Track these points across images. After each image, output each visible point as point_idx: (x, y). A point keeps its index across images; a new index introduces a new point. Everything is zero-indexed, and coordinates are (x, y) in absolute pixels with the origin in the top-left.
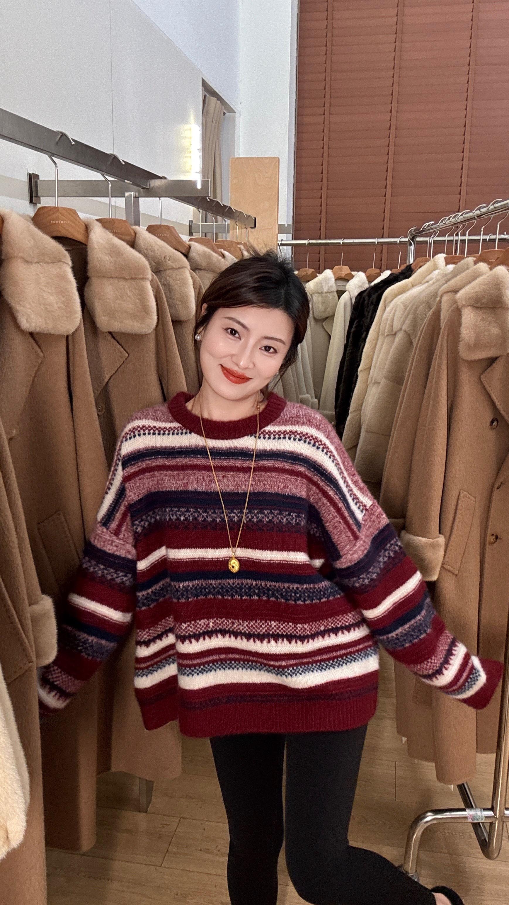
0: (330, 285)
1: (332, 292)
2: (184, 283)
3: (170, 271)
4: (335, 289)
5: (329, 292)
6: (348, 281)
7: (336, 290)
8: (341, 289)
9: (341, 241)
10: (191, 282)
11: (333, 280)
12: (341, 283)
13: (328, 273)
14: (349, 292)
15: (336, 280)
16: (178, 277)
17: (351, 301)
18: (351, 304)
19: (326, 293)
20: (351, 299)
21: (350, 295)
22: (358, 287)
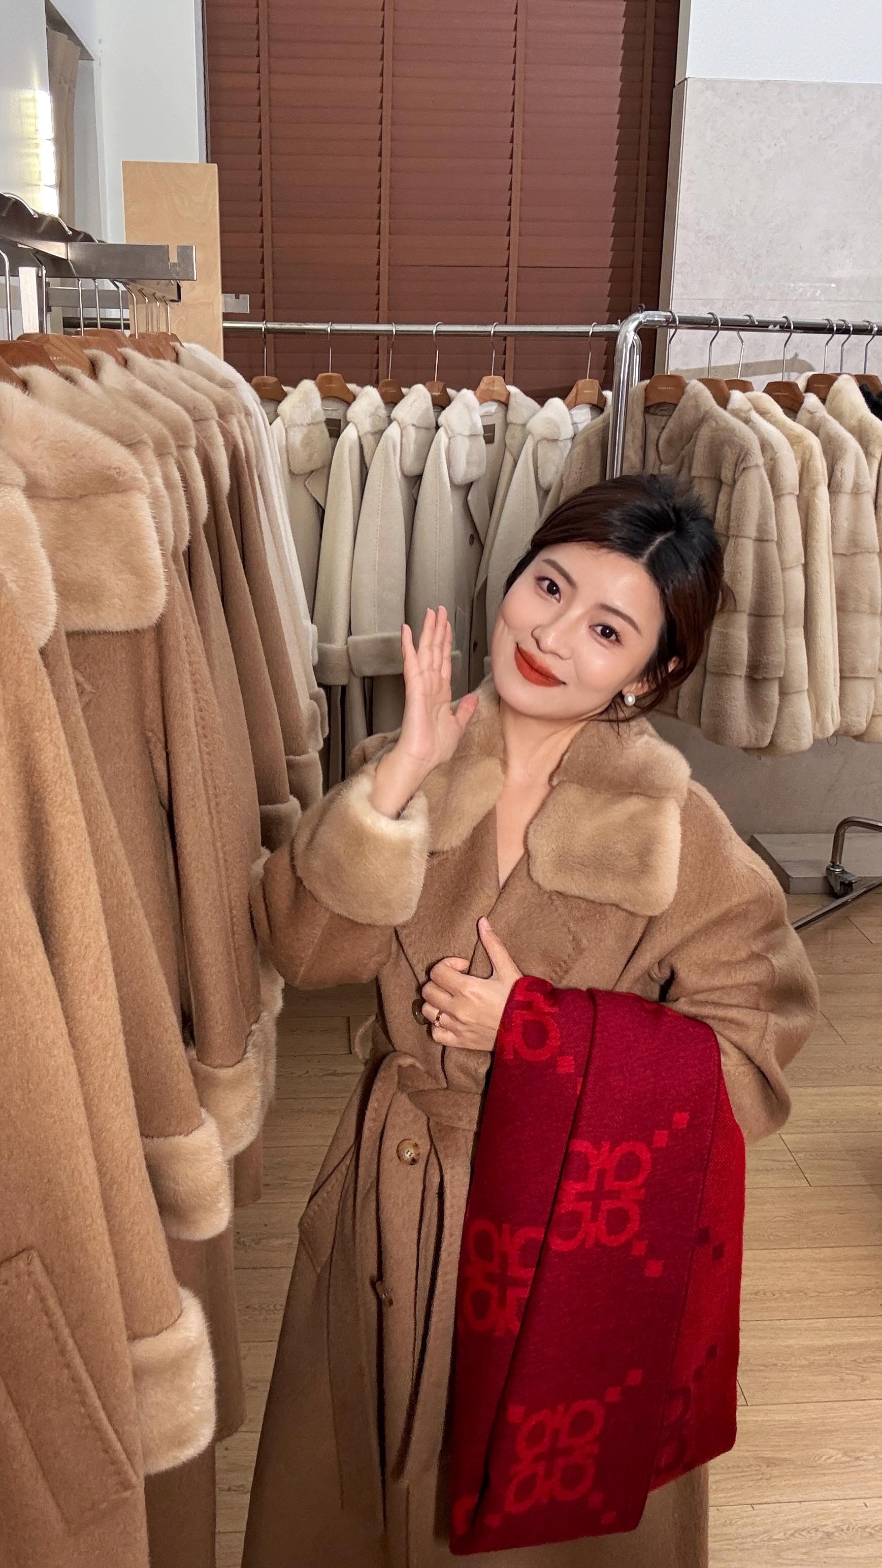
0: (313, 409)
1: (318, 423)
4: (323, 417)
5: (313, 424)
7: (324, 419)
8: (338, 417)
9: (327, 327)
11: (319, 399)
12: (337, 406)
13: (308, 386)
14: (354, 423)
15: (325, 401)
17: (360, 442)
18: (361, 447)
19: (309, 425)
20: (360, 438)
21: (358, 432)
22: (370, 416)
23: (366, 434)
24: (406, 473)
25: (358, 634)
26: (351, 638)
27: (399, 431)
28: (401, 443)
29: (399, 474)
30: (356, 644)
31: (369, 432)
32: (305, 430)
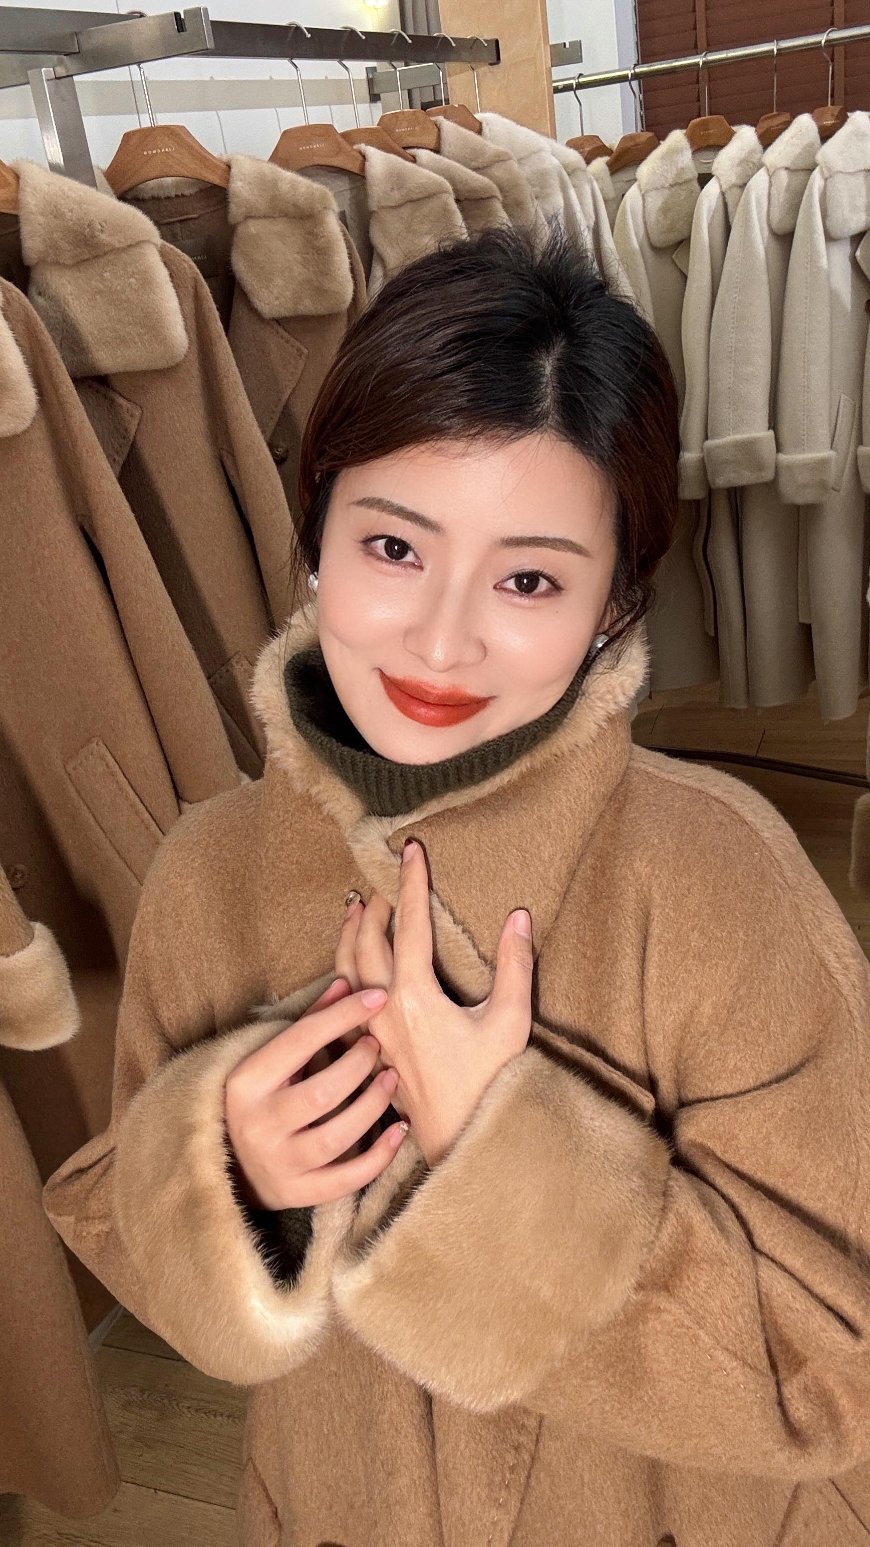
0: (680, 165)
1: (686, 182)
2: (146, 282)
3: (111, 257)
4: (693, 173)
5: (679, 181)
6: (719, 147)
7: (694, 175)
8: (704, 171)
9: (700, 60)
10: (162, 273)
11: (688, 153)
12: (704, 157)
13: (677, 137)
14: (718, 179)
15: (693, 153)
16: (130, 270)
17: (724, 198)
18: (725, 205)
19: (672, 186)
20: (723, 194)
21: (721, 187)
22: (738, 165)
23: (730, 188)
24: (776, 231)
25: (713, 438)
26: (709, 443)
27: (766, 178)
28: (769, 195)
29: (766, 233)
30: (710, 451)
31: (734, 186)
32: (666, 192)
